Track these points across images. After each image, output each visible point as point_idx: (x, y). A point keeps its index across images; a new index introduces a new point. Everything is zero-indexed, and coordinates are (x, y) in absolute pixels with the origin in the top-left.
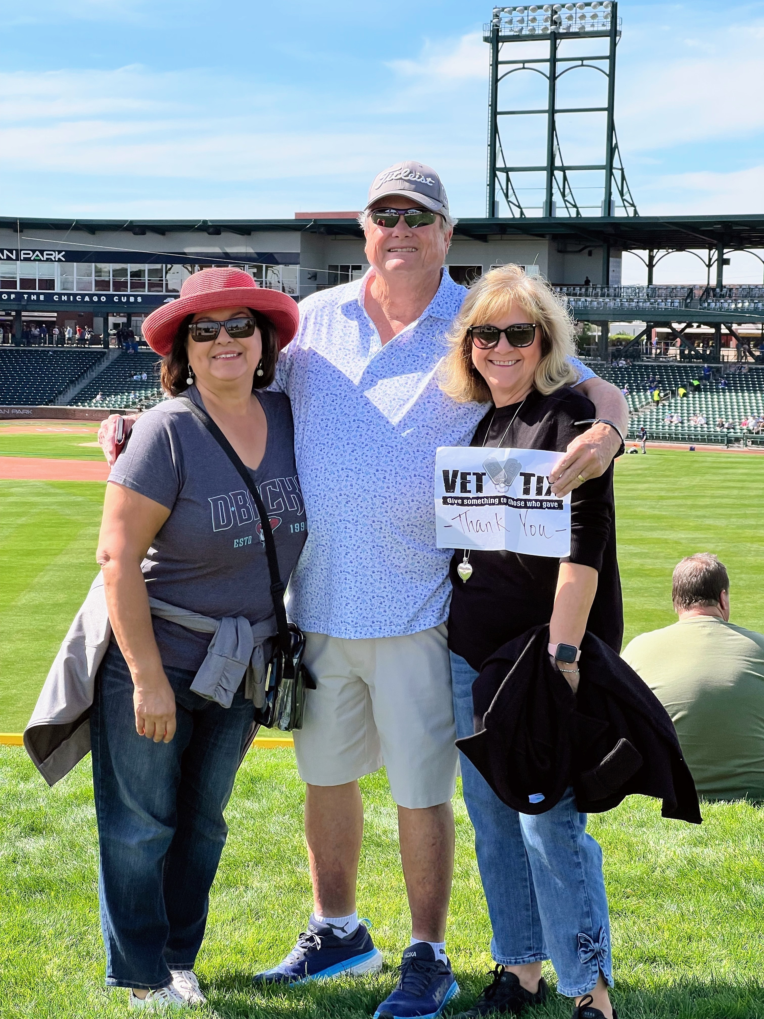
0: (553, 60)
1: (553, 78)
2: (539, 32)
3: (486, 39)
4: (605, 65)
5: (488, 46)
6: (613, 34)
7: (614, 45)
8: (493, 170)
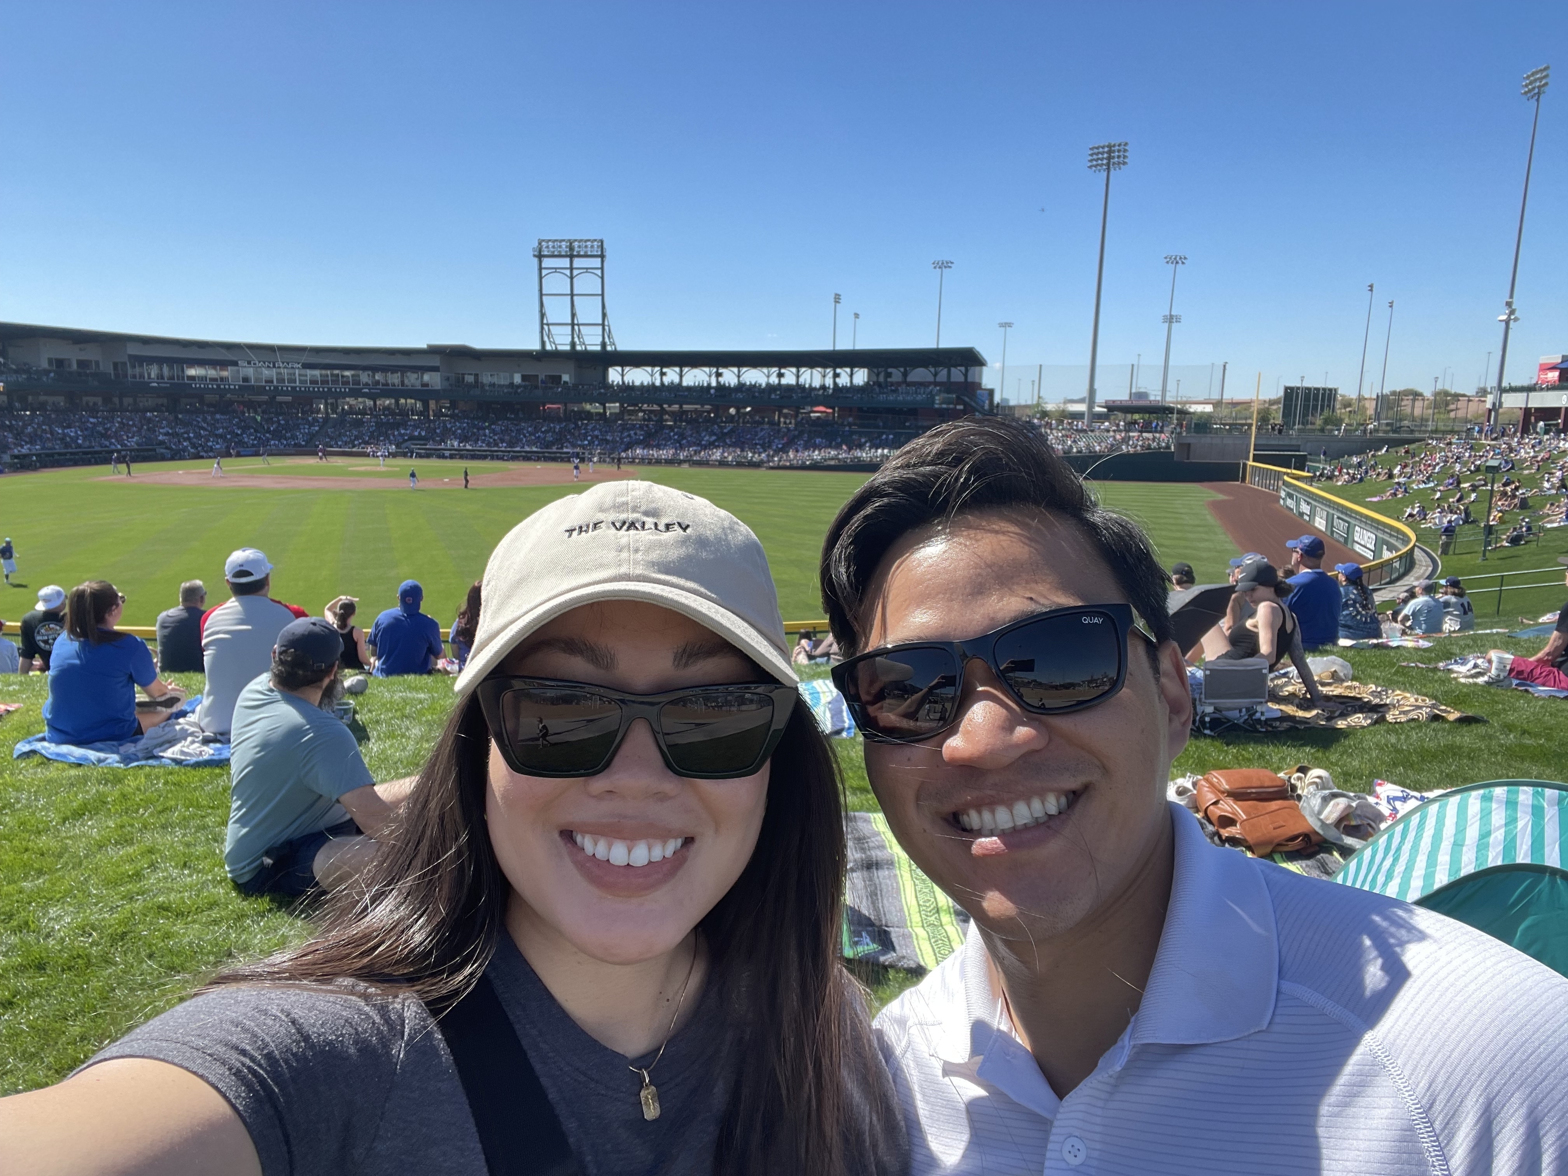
0: (571, 269)
1: (572, 278)
2: (563, 253)
3: (535, 256)
4: (599, 272)
5: (536, 260)
6: (602, 257)
7: (602, 262)
8: (542, 324)
